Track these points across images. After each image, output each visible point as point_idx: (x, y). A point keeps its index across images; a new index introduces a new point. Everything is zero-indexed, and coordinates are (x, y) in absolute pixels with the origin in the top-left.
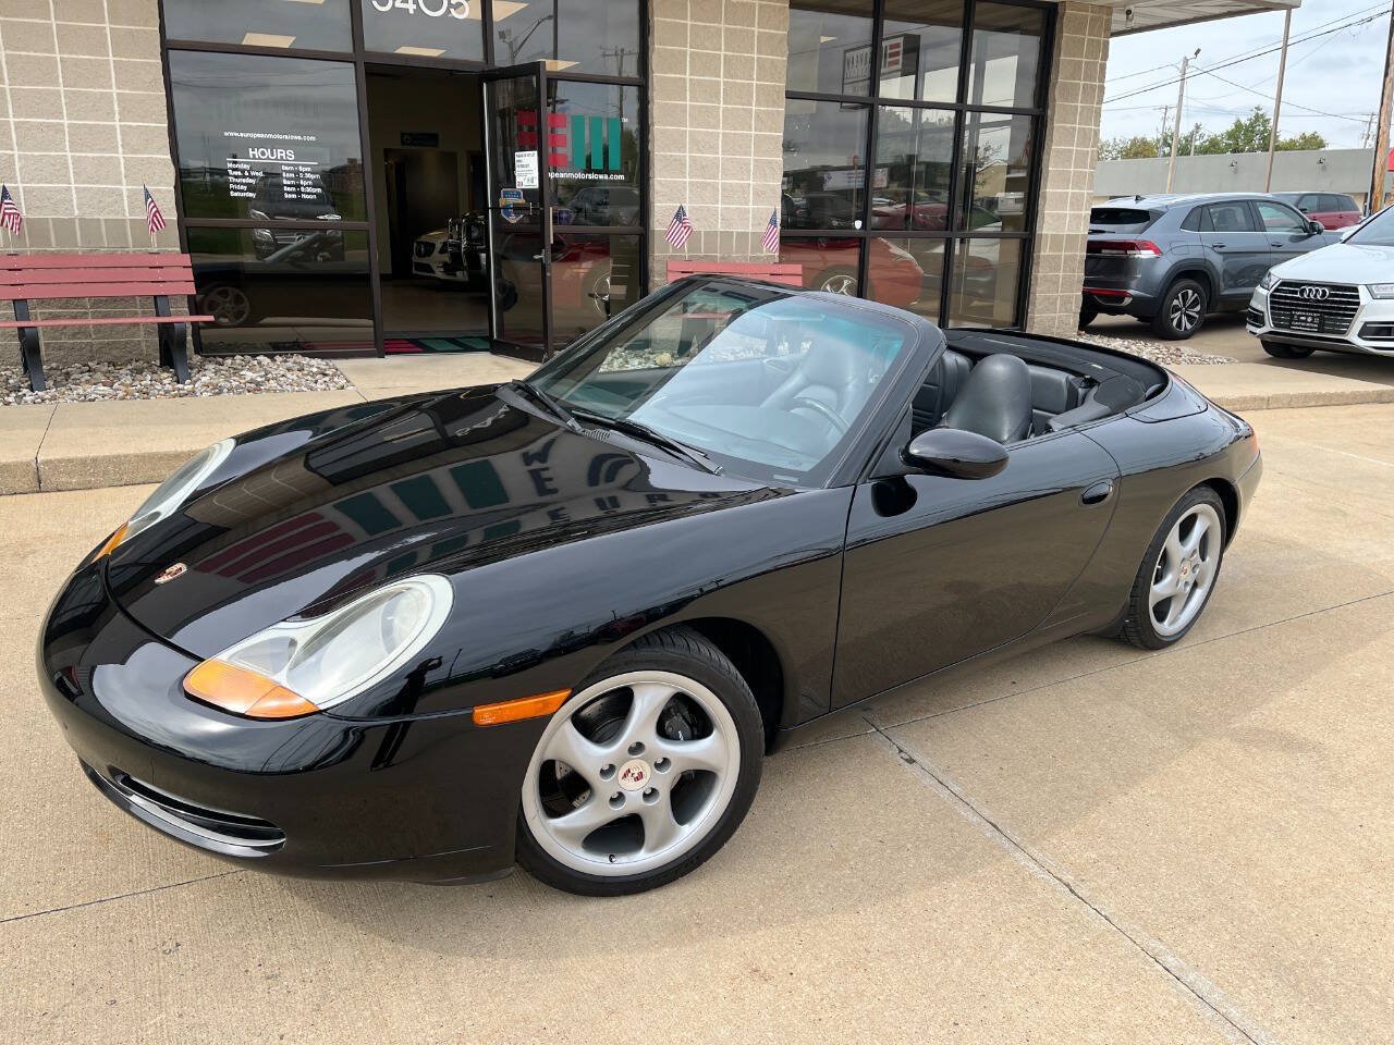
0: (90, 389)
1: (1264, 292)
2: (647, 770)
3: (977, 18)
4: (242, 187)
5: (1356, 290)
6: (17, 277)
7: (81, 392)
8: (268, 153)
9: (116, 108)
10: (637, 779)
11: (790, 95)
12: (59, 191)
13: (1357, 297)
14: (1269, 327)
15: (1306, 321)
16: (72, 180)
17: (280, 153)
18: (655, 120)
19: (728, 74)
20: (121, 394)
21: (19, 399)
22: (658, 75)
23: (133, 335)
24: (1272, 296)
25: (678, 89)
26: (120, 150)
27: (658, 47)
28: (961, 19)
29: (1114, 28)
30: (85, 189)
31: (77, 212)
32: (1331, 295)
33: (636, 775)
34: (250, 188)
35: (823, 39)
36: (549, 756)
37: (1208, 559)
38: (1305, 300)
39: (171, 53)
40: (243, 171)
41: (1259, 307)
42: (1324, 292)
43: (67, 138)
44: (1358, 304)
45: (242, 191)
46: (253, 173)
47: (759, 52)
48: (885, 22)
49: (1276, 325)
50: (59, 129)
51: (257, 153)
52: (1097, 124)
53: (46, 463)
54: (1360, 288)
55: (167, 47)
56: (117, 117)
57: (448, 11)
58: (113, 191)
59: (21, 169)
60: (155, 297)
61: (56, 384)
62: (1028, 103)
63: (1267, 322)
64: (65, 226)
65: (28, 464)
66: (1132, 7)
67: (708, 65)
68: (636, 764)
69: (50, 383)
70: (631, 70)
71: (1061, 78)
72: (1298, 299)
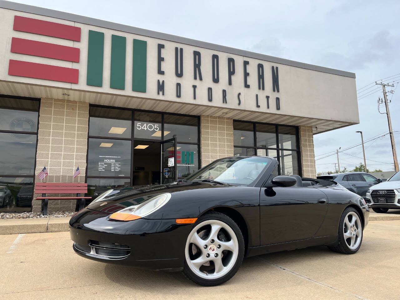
0: (58, 215)
1: (369, 194)
2: (215, 248)
3: (279, 131)
4: (102, 169)
5: (393, 191)
6: (45, 188)
7: (56, 216)
8: (109, 161)
9: (75, 150)
10: (213, 251)
11: (235, 147)
12: (58, 169)
13: (394, 193)
14: (372, 203)
15: (382, 200)
16: (62, 166)
17: (112, 161)
18: (202, 152)
19: (219, 141)
20: (66, 216)
21: (40, 217)
22: (203, 142)
23: (69, 205)
24: (371, 194)
25: (208, 145)
26: (75, 159)
27: (203, 136)
28: (275, 131)
29: (314, 132)
30: (64, 169)
31: (61, 174)
32: (387, 193)
33: (213, 249)
34: (103, 169)
35: (242, 138)
36: (191, 242)
37: (359, 229)
38: (380, 195)
39: (89, 138)
40: (102, 165)
41: (369, 198)
42: (385, 192)
43: (62, 157)
44: (395, 194)
45: (101, 169)
46: (105, 165)
47: (227, 137)
48: (257, 132)
49: (374, 202)
50: (61, 155)
51: (106, 160)
52: (314, 152)
53: (50, 224)
54: (394, 190)
55: (89, 137)
56: (75, 152)
57: (154, 129)
58: (71, 169)
59: (50, 164)
60: (77, 194)
61: (49, 215)
62: (295, 148)
63: (372, 201)
64: (58, 177)
65: (45, 225)
66: (317, 126)
67: (215, 140)
68: (212, 246)
69: (48, 214)
70: (196, 141)
71: (302, 142)
72: (378, 195)
